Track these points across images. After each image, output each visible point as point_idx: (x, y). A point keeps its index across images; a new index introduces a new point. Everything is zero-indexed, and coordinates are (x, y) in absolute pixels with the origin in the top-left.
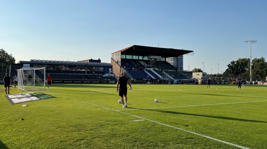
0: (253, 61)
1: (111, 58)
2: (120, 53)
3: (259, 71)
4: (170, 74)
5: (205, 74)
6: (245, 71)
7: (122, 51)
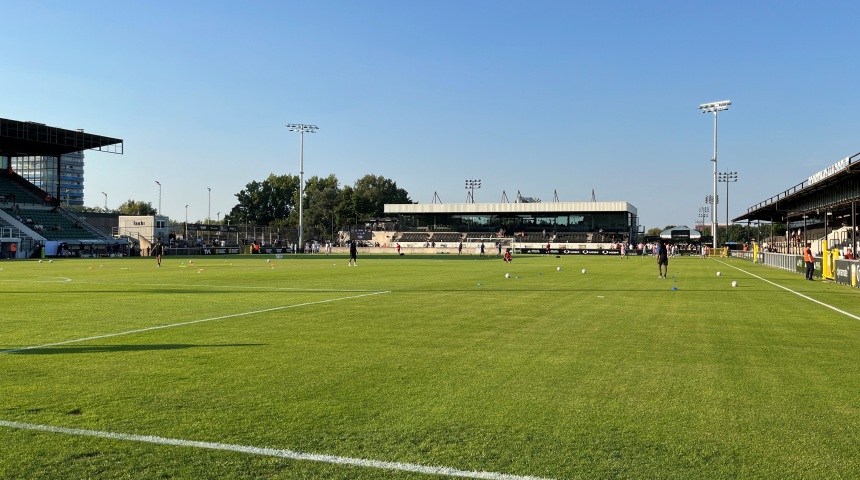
0: (308, 184)
3: (322, 216)
4: (30, 220)
5: (163, 223)
6: (287, 213)
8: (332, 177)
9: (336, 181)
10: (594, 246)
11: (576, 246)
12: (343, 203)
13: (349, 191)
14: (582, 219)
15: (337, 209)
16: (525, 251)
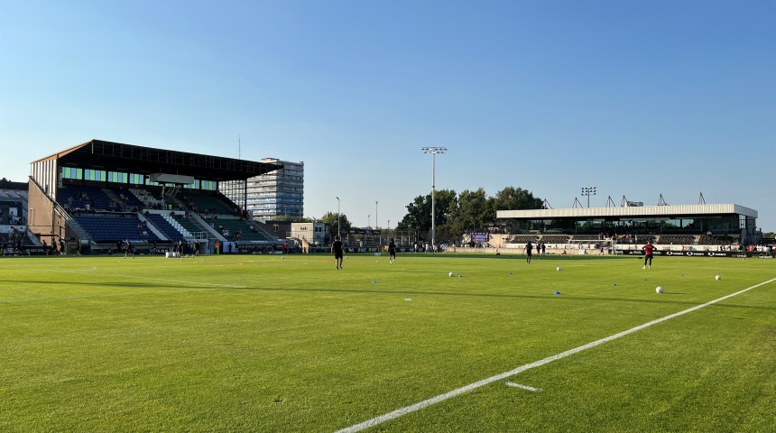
1: (30, 177)
2: (55, 161)
7: (60, 156)
8: (480, 190)
9: (484, 193)
10: (701, 248)
11: (679, 247)
12: (486, 211)
13: (492, 200)
14: (692, 221)
15: (482, 216)
16: (626, 252)
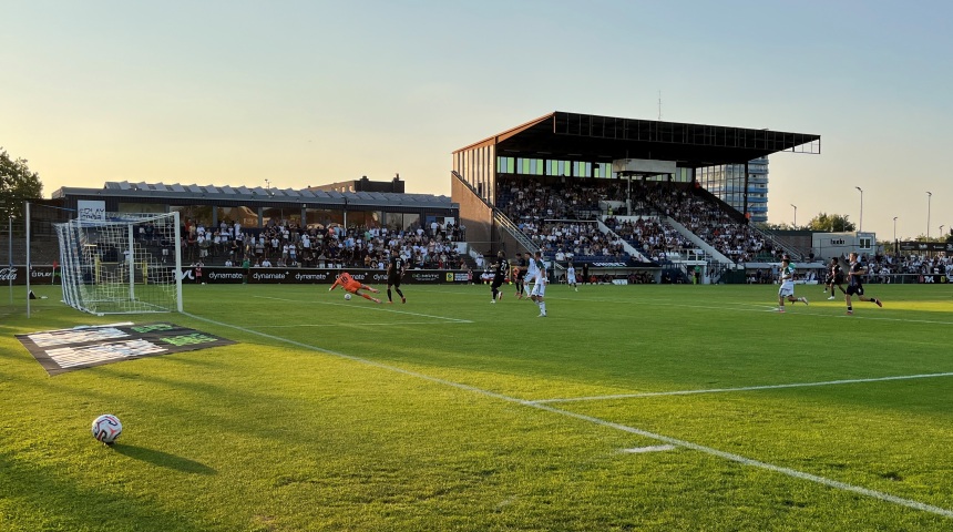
1: (454, 172)
2: (492, 148)
5: (868, 241)
7: (500, 140)
